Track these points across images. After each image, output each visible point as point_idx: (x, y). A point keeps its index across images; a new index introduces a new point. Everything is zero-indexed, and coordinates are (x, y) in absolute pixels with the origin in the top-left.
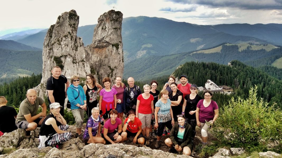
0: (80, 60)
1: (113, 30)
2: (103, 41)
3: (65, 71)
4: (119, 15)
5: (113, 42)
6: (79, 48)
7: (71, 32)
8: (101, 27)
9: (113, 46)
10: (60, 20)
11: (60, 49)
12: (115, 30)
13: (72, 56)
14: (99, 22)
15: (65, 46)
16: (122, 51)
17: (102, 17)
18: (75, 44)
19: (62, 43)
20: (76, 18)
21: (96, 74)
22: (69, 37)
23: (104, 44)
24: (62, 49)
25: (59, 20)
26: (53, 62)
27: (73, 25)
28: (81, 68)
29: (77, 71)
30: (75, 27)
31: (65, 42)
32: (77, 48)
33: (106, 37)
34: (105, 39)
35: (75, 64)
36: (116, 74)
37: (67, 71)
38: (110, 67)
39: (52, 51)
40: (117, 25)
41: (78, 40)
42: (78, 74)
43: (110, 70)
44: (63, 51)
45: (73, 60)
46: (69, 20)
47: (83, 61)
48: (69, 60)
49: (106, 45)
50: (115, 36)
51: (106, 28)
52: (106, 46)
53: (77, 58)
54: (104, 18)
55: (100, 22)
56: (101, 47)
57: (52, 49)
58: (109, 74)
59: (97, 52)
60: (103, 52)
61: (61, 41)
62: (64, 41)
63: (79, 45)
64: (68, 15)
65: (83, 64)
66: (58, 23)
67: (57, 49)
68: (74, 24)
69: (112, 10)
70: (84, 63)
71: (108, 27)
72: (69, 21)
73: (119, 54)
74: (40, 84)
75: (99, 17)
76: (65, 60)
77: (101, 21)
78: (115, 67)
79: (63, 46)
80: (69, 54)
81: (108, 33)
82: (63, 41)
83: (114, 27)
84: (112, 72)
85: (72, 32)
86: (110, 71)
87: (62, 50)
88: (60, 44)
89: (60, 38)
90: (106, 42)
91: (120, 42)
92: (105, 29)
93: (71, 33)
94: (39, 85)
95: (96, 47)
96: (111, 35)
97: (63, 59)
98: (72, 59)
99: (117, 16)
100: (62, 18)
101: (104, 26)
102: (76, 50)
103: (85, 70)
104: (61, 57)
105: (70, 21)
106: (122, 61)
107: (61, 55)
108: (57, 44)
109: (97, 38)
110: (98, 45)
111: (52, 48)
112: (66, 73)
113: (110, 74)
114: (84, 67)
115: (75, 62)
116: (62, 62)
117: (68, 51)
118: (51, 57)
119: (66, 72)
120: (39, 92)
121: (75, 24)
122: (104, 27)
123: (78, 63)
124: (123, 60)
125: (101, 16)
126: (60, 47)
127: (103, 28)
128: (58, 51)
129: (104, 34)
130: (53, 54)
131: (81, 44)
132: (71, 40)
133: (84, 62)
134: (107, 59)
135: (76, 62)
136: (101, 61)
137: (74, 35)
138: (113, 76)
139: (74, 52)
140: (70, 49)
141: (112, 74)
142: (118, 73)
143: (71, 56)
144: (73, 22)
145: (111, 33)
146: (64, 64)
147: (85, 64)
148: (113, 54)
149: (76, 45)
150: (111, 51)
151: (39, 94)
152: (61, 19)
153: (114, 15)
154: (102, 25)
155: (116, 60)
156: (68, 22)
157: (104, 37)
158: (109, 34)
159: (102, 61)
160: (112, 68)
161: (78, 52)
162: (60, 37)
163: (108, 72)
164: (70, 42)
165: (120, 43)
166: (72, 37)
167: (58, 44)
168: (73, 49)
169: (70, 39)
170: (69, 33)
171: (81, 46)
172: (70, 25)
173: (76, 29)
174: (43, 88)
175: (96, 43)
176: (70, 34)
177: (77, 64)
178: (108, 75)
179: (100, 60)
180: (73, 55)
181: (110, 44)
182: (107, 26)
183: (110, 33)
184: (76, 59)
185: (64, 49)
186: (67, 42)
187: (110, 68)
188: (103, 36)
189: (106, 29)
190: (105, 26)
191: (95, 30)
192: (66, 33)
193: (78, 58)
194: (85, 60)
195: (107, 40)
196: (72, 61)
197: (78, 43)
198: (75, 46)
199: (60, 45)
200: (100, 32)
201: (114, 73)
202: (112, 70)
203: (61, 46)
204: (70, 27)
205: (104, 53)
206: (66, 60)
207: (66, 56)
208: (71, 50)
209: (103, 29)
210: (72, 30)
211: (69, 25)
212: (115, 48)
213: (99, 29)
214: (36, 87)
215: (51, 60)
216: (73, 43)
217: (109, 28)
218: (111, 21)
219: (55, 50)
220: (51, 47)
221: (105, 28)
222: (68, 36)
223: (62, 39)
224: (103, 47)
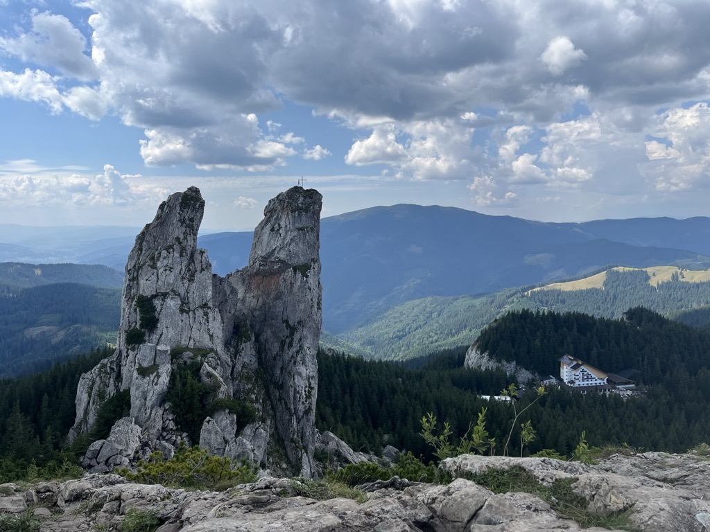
0: (198, 303)
1: (295, 233)
2: (273, 259)
3: (159, 332)
4: (311, 198)
5: (295, 262)
6: (198, 276)
7: (182, 237)
8: (269, 227)
9: (295, 269)
10: (162, 210)
11: (154, 277)
12: (301, 232)
13: (179, 295)
14: (265, 215)
15: (166, 270)
16: (317, 283)
17: (272, 203)
18: (189, 265)
19: (159, 264)
20: (197, 206)
21: (253, 338)
22: (176, 249)
23: (275, 267)
24: (158, 278)
25: (160, 211)
26: (135, 310)
27: (188, 222)
28: (200, 323)
29: (189, 332)
30: (192, 226)
31: (165, 262)
32: (193, 275)
33: (279, 251)
34: (276, 255)
35: (184, 314)
36: (301, 339)
37: (165, 331)
38: (286, 322)
39: (135, 282)
40: (305, 221)
41: (197, 257)
42: (190, 338)
43: (287, 329)
44: (160, 282)
45: (182, 305)
46: (181, 210)
47: (205, 306)
48: (173, 303)
49: (279, 267)
50: (301, 246)
51: (280, 228)
52: (280, 271)
53: (191, 300)
54: (277, 205)
55: (269, 215)
56: (267, 274)
57: (138, 279)
58: (285, 341)
59: (259, 286)
60: (271, 286)
61: (158, 259)
62: (164, 258)
63: (199, 269)
64: (180, 198)
65: (204, 313)
66: (158, 218)
67: (147, 277)
68: (192, 220)
69: (296, 187)
70: (209, 311)
71: (286, 226)
72: (179, 213)
73: (310, 290)
74: (99, 366)
75: (267, 203)
76: (162, 305)
77: (270, 211)
78: (299, 323)
79: (161, 271)
80: (173, 291)
81: (284, 239)
82: (161, 259)
83: (298, 225)
84: (292, 334)
85: (185, 238)
86: (287, 332)
87: (158, 281)
88: (154, 267)
89: (156, 253)
90: (280, 260)
91: (313, 260)
92: (278, 230)
93: (181, 240)
94: (95, 368)
95: (256, 274)
96: (290, 244)
97: (157, 302)
98: (180, 302)
99: (308, 199)
100: (168, 206)
101: (277, 225)
102: (189, 281)
103: (209, 329)
104: (154, 297)
105: (183, 211)
106: (316, 306)
107: (155, 293)
108: (149, 265)
109: (259, 252)
110: (261, 268)
111: (137, 276)
112: (163, 336)
113: (288, 340)
114: (208, 322)
115: (186, 309)
116: (154, 309)
117: (172, 282)
118: (133, 299)
119: (161, 335)
120: (93, 384)
121: (193, 218)
122: (276, 227)
123: (194, 311)
124: (319, 303)
125: (270, 202)
126: (153, 274)
127: (273, 228)
128: (148, 282)
129: (277, 243)
130: (138, 290)
131: (204, 266)
132: (181, 255)
133: (209, 308)
134: (279, 303)
135: (189, 308)
136: (267, 307)
137: (189, 243)
138: (294, 345)
139: (186, 285)
140: (176, 279)
141: (292, 339)
142: (306, 337)
143: (176, 295)
144: (188, 214)
145: (292, 240)
146: (159, 314)
147: (210, 315)
148: (295, 289)
149: (191, 267)
150: (292, 284)
151: (92, 390)
152: (165, 210)
153: (301, 199)
154: (273, 221)
155: (303, 305)
156: (178, 215)
157: (275, 249)
158: (286, 242)
159: (270, 307)
160: (292, 325)
161: (194, 284)
162: (156, 250)
163: (281, 335)
164: (178, 260)
165: (312, 264)
166: (183, 249)
167: (151, 267)
168: (183, 278)
169: (177, 255)
170: (178, 239)
171: (202, 270)
172: (182, 221)
173: (195, 231)
174: (103, 375)
175: (257, 264)
176: (180, 243)
177: (191, 313)
178: (282, 343)
179: (264, 303)
180: (182, 291)
181: (290, 265)
182: (282, 224)
183: (288, 239)
184: (189, 303)
185: (162, 278)
186: (170, 261)
187: (288, 326)
188: (274, 247)
189: (281, 231)
190: (279, 224)
191: (257, 234)
192: (170, 241)
193: (195, 299)
194: (210, 304)
195: (282, 255)
196: (178, 306)
197: (197, 262)
198: (189, 270)
199: (156, 268)
200: (265, 237)
201: (297, 336)
202: (293, 330)
203: (155, 271)
204: (182, 226)
205: (273, 287)
206: (164, 306)
207: (165, 295)
208: (179, 279)
209: (272, 230)
210: (184, 233)
211: (180, 220)
212: (299, 275)
213: (264, 231)
214: (89, 373)
215: (131, 306)
216: (185, 263)
217: (288, 227)
218: (292, 212)
219: (142, 282)
220: (135, 273)
221: (278, 228)
222: (175, 247)
223: (160, 253)
224: (272, 273)
